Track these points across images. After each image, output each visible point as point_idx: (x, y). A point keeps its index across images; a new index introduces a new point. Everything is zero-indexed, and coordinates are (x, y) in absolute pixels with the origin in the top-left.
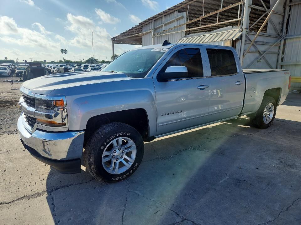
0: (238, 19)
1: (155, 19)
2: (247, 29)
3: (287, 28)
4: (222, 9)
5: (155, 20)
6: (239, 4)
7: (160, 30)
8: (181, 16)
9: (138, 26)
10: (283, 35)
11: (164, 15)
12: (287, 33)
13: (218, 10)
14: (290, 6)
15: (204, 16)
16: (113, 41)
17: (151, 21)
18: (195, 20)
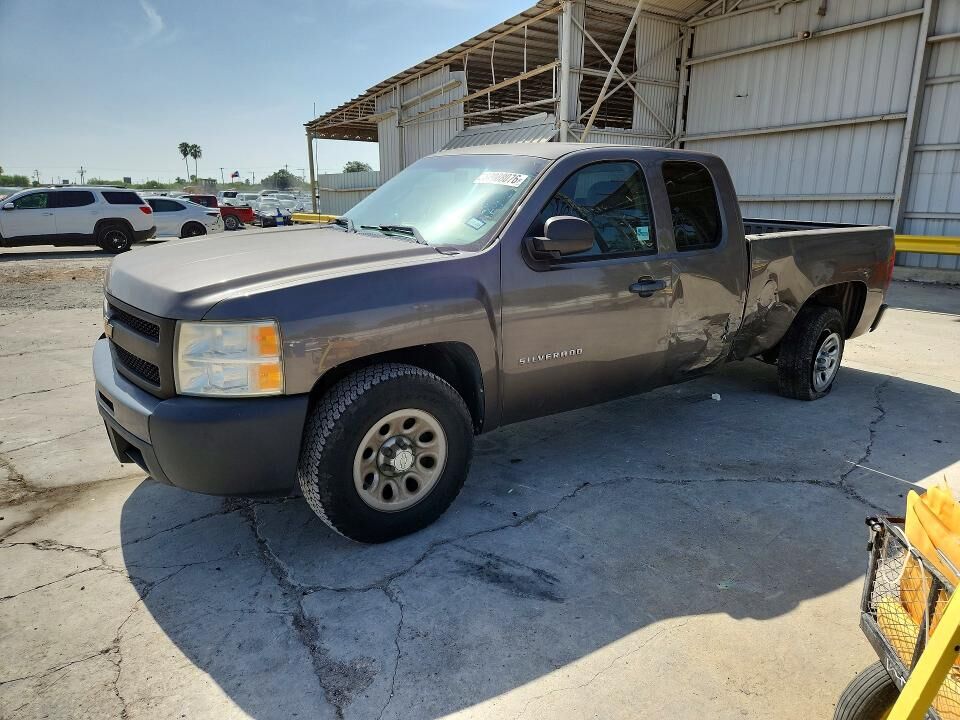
0: (554, 99)
1: (402, 82)
2: (569, 122)
3: (684, 117)
4: (525, 75)
5: (403, 84)
6: (552, 66)
7: (413, 111)
8: (453, 81)
9: (366, 96)
10: (677, 131)
11: (419, 74)
12: (684, 130)
13: (519, 74)
14: (689, 68)
15: (495, 87)
16: (308, 130)
17: (393, 86)
18: (479, 93)
